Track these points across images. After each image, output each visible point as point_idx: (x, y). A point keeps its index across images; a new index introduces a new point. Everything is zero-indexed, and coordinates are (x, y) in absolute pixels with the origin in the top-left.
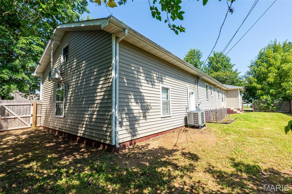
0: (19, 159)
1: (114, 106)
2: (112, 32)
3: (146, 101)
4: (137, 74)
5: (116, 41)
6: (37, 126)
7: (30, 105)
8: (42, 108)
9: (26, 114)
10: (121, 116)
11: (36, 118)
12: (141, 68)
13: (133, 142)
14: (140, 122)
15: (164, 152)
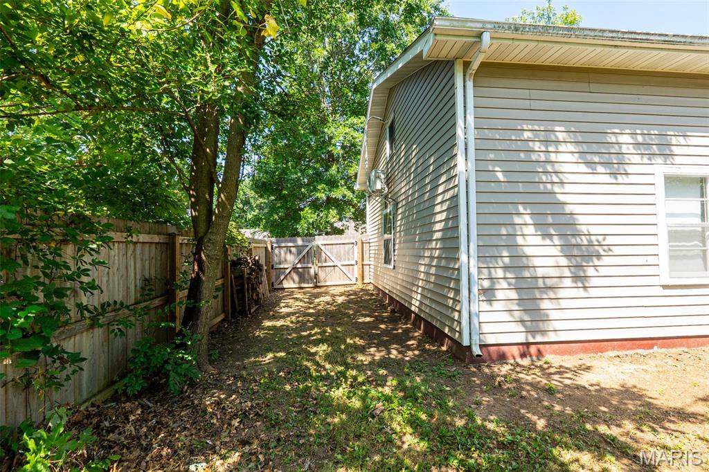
0: (313, 336)
1: (463, 247)
2: (451, 56)
3: (584, 229)
4: (543, 149)
5: (464, 76)
6: (365, 282)
7: (353, 243)
8: (371, 248)
9: (349, 260)
10: (490, 272)
11: (363, 268)
12: (557, 128)
13: (533, 349)
14: (562, 293)
15: (631, 407)
